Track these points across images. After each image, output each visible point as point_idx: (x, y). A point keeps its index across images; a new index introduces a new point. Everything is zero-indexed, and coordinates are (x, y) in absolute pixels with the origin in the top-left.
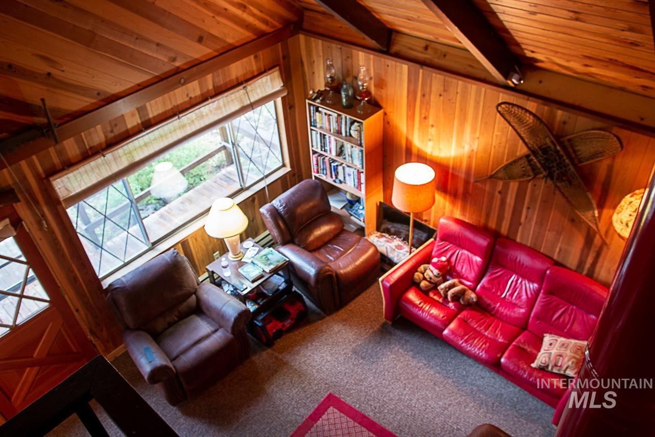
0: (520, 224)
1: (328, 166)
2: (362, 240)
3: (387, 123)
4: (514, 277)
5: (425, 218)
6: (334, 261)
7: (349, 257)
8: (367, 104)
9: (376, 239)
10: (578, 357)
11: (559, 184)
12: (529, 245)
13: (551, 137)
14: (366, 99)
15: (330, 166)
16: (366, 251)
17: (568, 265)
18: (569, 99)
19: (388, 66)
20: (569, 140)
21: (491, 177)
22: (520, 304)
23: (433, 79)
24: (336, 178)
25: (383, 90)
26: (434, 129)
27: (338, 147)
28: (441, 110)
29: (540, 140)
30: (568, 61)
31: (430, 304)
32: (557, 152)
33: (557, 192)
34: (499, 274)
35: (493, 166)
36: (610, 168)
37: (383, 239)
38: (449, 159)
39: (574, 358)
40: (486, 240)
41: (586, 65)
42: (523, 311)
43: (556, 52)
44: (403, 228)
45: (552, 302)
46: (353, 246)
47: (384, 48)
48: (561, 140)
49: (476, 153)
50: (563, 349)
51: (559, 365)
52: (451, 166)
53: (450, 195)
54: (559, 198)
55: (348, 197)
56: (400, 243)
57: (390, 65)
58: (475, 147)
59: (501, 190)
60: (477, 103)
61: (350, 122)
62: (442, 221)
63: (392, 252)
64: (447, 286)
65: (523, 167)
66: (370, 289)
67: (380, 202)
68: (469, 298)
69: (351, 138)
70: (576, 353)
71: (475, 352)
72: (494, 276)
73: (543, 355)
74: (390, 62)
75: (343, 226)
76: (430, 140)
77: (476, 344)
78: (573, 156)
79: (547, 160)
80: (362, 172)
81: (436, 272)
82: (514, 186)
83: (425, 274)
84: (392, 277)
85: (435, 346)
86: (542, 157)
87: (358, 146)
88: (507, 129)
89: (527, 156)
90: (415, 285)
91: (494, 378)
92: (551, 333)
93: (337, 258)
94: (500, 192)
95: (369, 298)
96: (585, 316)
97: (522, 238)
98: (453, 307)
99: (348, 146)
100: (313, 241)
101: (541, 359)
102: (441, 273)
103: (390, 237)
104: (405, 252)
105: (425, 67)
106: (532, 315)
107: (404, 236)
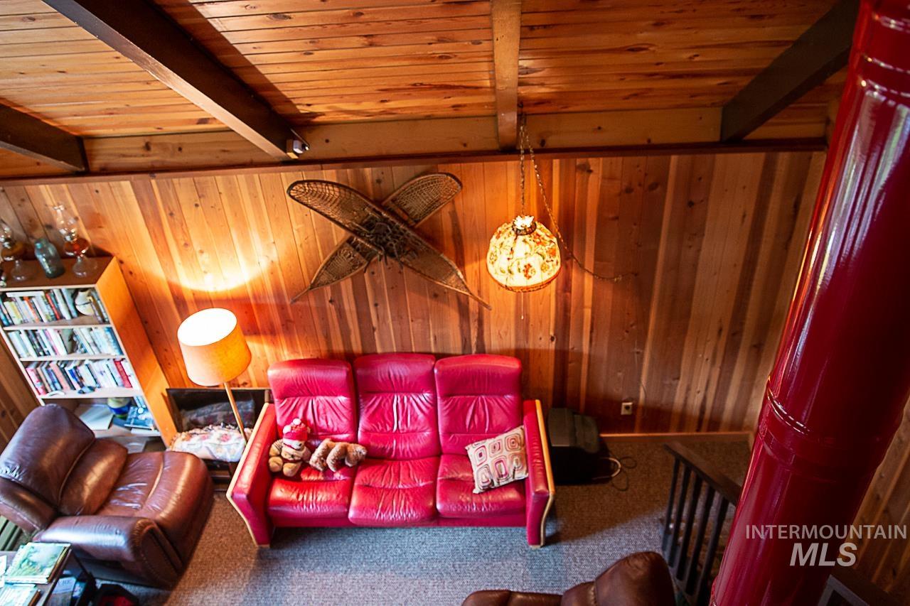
0: (374, 329)
1: (59, 374)
2: (167, 456)
3: (129, 275)
4: (397, 399)
5: (241, 381)
6: (142, 507)
7: (162, 488)
8: (86, 258)
9: (185, 443)
10: (518, 452)
11: (403, 260)
12: (395, 351)
13: (370, 204)
14: (84, 251)
15: (64, 372)
16: (182, 468)
17: (452, 352)
18: (371, 151)
19: (97, 191)
20: (393, 201)
21: (313, 286)
22: (419, 428)
23: (177, 186)
24: (82, 386)
25: (103, 230)
26: (205, 255)
27: (66, 339)
28: (206, 225)
29: (358, 214)
30: (359, 102)
31: (311, 490)
32: (385, 220)
33: (405, 269)
34: (377, 404)
35: (308, 272)
36: (454, 215)
37: (195, 439)
38: (245, 287)
39: (515, 455)
40: (342, 370)
41: (382, 101)
42: (427, 433)
43: (342, 96)
44: (214, 409)
45: (457, 404)
46: (159, 470)
47: (80, 167)
48: (383, 204)
49: (280, 265)
50: (497, 452)
51: (504, 473)
52: (251, 296)
53: (265, 333)
54: (409, 275)
55: (113, 405)
56: (224, 431)
57: (98, 189)
58: (274, 255)
59: (331, 298)
60: (254, 197)
61: (70, 295)
62: (272, 373)
63: (219, 449)
64: (321, 455)
65: (350, 256)
66: (213, 517)
67: (167, 390)
68: (355, 454)
69: (82, 318)
70: (513, 448)
71: (402, 517)
72: (372, 410)
73: (480, 473)
74: (98, 185)
75: (127, 450)
76: (205, 272)
77: (396, 506)
78: (406, 217)
79: (376, 234)
80: (123, 359)
81: (296, 444)
82: (346, 285)
83: (283, 454)
84: (242, 483)
85: (344, 540)
86: (369, 234)
87: (100, 324)
88: (309, 216)
89: (349, 241)
90: (279, 475)
91: (435, 535)
92: (472, 442)
93: (144, 500)
94: (331, 301)
95: (218, 530)
96: (499, 401)
97: (383, 345)
98: (342, 477)
99: (82, 333)
100: (92, 496)
101: (480, 478)
102: (303, 443)
103: (202, 431)
104: (235, 440)
105: (157, 175)
106: (440, 433)
107: (222, 420)
